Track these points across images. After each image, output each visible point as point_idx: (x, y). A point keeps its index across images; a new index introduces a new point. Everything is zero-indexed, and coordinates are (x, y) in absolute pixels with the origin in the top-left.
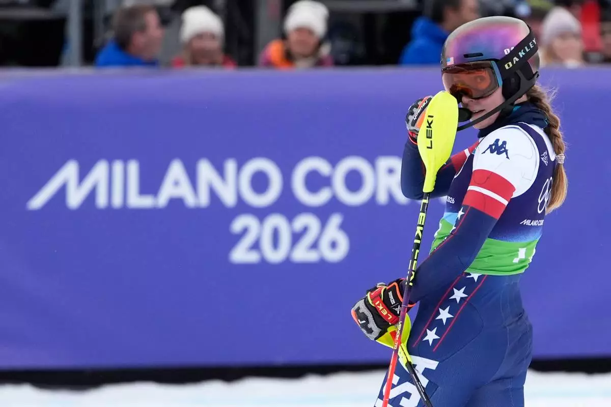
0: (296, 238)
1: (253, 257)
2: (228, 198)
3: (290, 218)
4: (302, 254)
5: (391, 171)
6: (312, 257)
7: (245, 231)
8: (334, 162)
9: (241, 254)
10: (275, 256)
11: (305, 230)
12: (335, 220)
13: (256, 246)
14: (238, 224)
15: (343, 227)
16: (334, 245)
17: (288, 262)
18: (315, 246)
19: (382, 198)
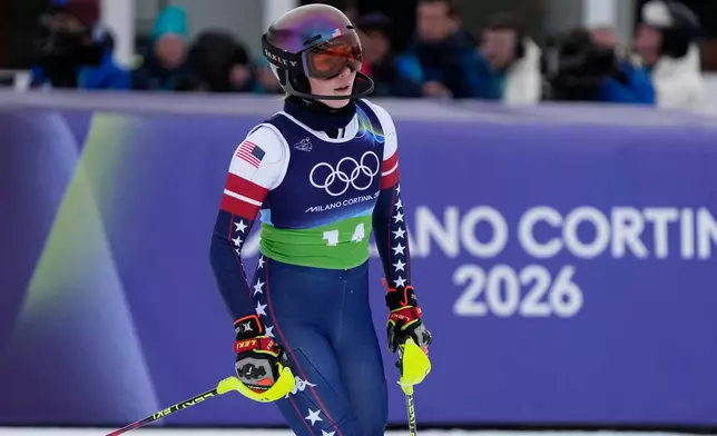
0: (525, 290)
1: (479, 309)
2: (450, 246)
3: (518, 270)
4: (531, 307)
5: (628, 223)
6: (543, 310)
7: (469, 282)
8: (565, 212)
9: (466, 306)
10: (504, 309)
11: (534, 282)
12: (567, 273)
13: (481, 297)
14: (462, 274)
15: (575, 279)
16: (566, 299)
17: (517, 316)
18: (545, 299)
19: (618, 250)
